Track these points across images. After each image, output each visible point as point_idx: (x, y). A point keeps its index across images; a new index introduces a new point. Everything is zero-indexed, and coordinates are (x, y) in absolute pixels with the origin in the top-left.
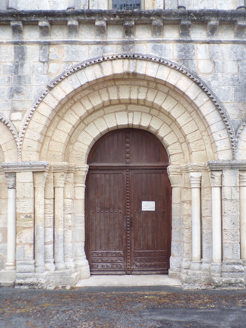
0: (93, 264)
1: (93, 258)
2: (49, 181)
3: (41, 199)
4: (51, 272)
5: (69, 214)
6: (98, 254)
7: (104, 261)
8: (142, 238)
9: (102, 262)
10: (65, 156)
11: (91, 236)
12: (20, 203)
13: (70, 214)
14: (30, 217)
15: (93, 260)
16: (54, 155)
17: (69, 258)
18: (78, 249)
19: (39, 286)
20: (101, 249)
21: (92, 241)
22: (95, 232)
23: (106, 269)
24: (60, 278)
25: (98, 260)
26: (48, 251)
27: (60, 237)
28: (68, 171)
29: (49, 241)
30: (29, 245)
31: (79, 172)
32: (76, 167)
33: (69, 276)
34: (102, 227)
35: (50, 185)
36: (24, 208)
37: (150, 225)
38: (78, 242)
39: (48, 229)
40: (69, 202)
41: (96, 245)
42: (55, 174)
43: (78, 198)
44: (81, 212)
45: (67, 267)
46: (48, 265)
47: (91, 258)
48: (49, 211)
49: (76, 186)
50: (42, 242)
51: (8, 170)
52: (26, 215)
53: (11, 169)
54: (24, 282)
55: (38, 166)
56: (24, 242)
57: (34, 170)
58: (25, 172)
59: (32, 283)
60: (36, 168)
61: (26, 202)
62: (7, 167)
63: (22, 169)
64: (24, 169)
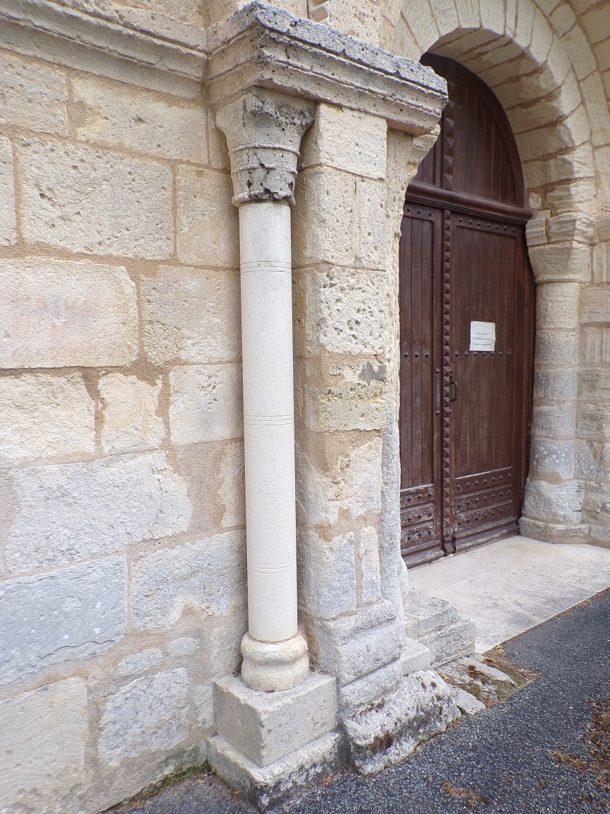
8: (468, 438)
12: (340, 295)
36: (357, 326)
37: (484, 395)
51: (290, 67)
52: (364, 366)
53: (303, 69)
54: (396, 724)
55: (421, 97)
56: (358, 511)
57: (401, 110)
58: (359, 110)
59: (424, 711)
60: (414, 102)
61: (363, 292)
62: (291, 45)
63: (357, 87)
64: (361, 94)
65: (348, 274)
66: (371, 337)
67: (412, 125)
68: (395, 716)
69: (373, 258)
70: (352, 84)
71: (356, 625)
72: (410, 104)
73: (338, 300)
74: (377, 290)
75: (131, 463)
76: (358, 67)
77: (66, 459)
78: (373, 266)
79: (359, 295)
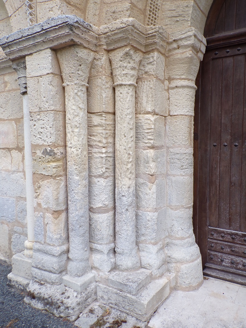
0: (213, 253)
1: (213, 242)
2: (98, 72)
3: (75, 114)
4: (101, 274)
5: (149, 147)
6: (223, 235)
7: (236, 252)
9: (232, 253)
10: (145, 18)
11: (210, 194)
12: (35, 123)
13: (153, 147)
14: (51, 153)
15: (211, 246)
16: (114, 12)
17: (149, 244)
18: (175, 222)
19: (61, 312)
20: (230, 225)
21: (210, 206)
22: (218, 187)
23: (242, 270)
24: (117, 294)
25: (222, 249)
26: (98, 227)
27: (124, 198)
28: (146, 46)
29: (100, 205)
30: (53, 214)
31: (177, 51)
32: (170, 40)
33: (134, 295)
34: (233, 179)
35: (100, 80)
36: (42, 134)
38: (176, 209)
39: (99, 179)
40: (149, 121)
41: (219, 215)
42: (112, 55)
43: (175, 114)
44: (183, 143)
45: (143, 264)
46: (96, 258)
47: (209, 240)
48: (100, 142)
49: (171, 86)
50: (79, 208)
51: (11, 52)
52: (44, 150)
53: (15, 50)
54: (38, 293)
55: (57, 31)
56: (44, 206)
57: (53, 41)
58: (38, 51)
59: (51, 300)
60: (55, 35)
61: (43, 120)
62: (8, 45)
63: (32, 44)
64: (35, 45)
65: (37, 115)
66: (47, 138)
67: (61, 44)
68: (40, 291)
69: (46, 106)
70: (30, 44)
71: (38, 248)
72: (53, 37)
73: (35, 125)
74: (49, 119)
75: (17, 174)
76: (29, 38)
77: (6, 171)
78: (46, 110)
79: (41, 122)
